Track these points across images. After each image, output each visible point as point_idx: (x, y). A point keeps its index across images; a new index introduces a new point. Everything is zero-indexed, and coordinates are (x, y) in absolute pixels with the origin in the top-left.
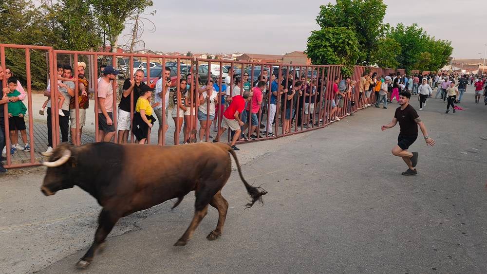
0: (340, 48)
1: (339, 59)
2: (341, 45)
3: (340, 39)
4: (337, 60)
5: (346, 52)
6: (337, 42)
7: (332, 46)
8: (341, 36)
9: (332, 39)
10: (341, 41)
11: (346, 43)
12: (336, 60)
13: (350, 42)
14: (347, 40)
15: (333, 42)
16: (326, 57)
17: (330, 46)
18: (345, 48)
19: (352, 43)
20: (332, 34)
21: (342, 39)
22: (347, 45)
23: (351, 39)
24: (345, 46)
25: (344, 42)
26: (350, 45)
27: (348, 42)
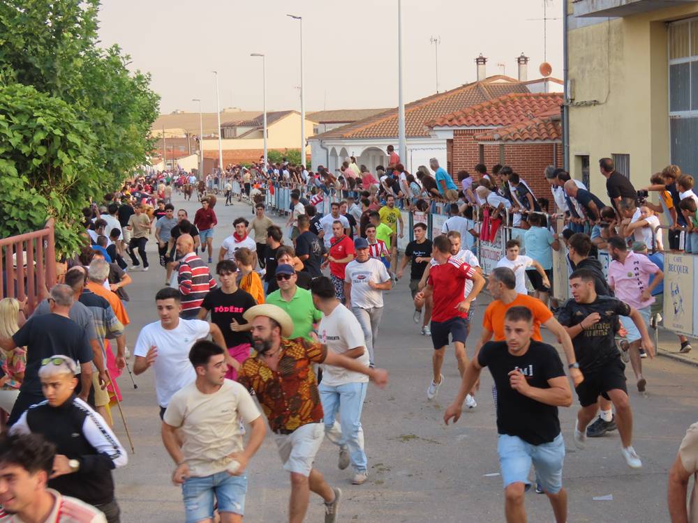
0: (36, 162)
1: (43, 199)
2: (42, 151)
3: (34, 132)
4: (39, 204)
5: (58, 173)
6: (26, 140)
7: (14, 155)
8: (40, 121)
9: (9, 133)
10: (40, 136)
11: (57, 143)
12: (34, 202)
13: (72, 138)
14: (58, 132)
15: (16, 140)
18: (53, 158)
19: (78, 141)
20: (2, 112)
21: (46, 131)
22: (59, 147)
23: (72, 128)
24: (56, 154)
25: (52, 140)
26: (71, 147)
27: (63, 140)
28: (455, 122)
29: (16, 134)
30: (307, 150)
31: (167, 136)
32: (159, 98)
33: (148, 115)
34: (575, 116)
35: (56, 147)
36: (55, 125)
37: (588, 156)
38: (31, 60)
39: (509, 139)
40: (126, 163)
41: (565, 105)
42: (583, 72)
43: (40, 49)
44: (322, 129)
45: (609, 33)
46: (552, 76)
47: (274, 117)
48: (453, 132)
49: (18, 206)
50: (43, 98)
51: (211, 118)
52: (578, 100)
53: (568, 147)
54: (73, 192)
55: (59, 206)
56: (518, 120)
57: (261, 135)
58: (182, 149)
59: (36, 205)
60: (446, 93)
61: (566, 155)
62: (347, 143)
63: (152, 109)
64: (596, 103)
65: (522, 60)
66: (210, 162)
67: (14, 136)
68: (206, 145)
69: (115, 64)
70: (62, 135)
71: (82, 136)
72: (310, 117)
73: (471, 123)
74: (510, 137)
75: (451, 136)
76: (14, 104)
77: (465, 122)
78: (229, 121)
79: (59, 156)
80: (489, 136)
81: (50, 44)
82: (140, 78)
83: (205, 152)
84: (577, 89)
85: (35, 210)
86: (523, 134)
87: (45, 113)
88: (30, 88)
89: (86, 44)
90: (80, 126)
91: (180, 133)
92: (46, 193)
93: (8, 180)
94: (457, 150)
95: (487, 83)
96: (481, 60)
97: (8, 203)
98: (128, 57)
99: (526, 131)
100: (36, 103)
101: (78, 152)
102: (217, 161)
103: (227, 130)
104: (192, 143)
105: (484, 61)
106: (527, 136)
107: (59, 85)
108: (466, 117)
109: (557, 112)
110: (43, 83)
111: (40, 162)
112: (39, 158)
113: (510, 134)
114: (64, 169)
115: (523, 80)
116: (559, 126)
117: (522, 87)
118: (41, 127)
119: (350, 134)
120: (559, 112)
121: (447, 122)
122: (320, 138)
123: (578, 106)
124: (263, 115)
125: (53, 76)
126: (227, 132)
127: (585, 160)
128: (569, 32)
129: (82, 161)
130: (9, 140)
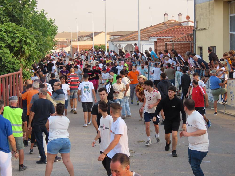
0: (16, 49)
1: (18, 61)
2: (18, 45)
3: (15, 38)
5: (23, 52)
6: (13, 41)
7: (9, 46)
8: (18, 35)
9: (7, 39)
10: (17, 40)
11: (23, 42)
13: (28, 40)
14: (23, 39)
15: (9, 41)
16: (4, 60)
17: (5, 47)
18: (22, 47)
19: (30, 42)
20: (5, 32)
21: (20, 38)
22: (24, 44)
23: (28, 37)
24: (23, 46)
25: (21, 41)
26: (28, 44)
27: (25, 41)
28: (157, 35)
29: (9, 39)
30: (107, 45)
31: (60, 40)
32: (58, 27)
33: (54, 33)
34: (198, 34)
35: (23, 44)
36: (23, 36)
37: (202, 47)
38: (14, 14)
39: (175, 41)
40: (46, 49)
41: (194, 30)
42: (200, 19)
43: (17, 10)
44: (112, 38)
45: (209, 5)
46: (190, 20)
47: (96, 34)
48: (156, 39)
49: (10, 64)
50: (18, 27)
51: (75, 34)
52: (199, 28)
53: (195, 44)
54: (28, 59)
55: (24, 64)
56: (178, 35)
57: (92, 40)
58: (65, 45)
59: (16, 63)
60: (154, 26)
61: (194, 47)
62: (121, 42)
63: (55, 31)
64: (205, 29)
65: (180, 15)
66: (75, 49)
67: (9, 40)
68: (73, 43)
69: (42, 16)
70: (25, 40)
71: (31, 40)
72: (108, 34)
73: (163, 36)
74: (175, 40)
75: (156, 40)
76: (8, 29)
77: (160, 35)
78: (81, 35)
79: (24, 47)
80: (169, 40)
81: (20, 9)
82: (51, 21)
83: (73, 46)
84: (198, 24)
85: (16, 65)
86: (180, 40)
87: (19, 32)
88: (14, 24)
89: (33, 9)
90: (31, 36)
91: (64, 39)
92: (19, 59)
93: (7, 55)
94: (158, 45)
95: (168, 22)
96: (166, 15)
97: (7, 62)
98: (47, 14)
99: (181, 38)
100: (16, 29)
101: (30, 45)
102: (77, 48)
103: (80, 38)
104: (68, 43)
105: (167, 15)
106: (181, 40)
107: (24, 23)
108: (161, 34)
109: (191, 32)
110: (18, 22)
111: (17, 49)
112: (17, 47)
113: (176, 39)
114: (26, 51)
115: (180, 21)
116: (192, 37)
117: (180, 24)
118: (18, 37)
119: (122, 40)
120: (192, 32)
121: (154, 35)
122: (112, 41)
123: (199, 30)
124: (92, 33)
125: (22, 20)
126: (80, 39)
127: (201, 48)
128: (196, 5)
129: (32, 49)
130: (7, 41)
